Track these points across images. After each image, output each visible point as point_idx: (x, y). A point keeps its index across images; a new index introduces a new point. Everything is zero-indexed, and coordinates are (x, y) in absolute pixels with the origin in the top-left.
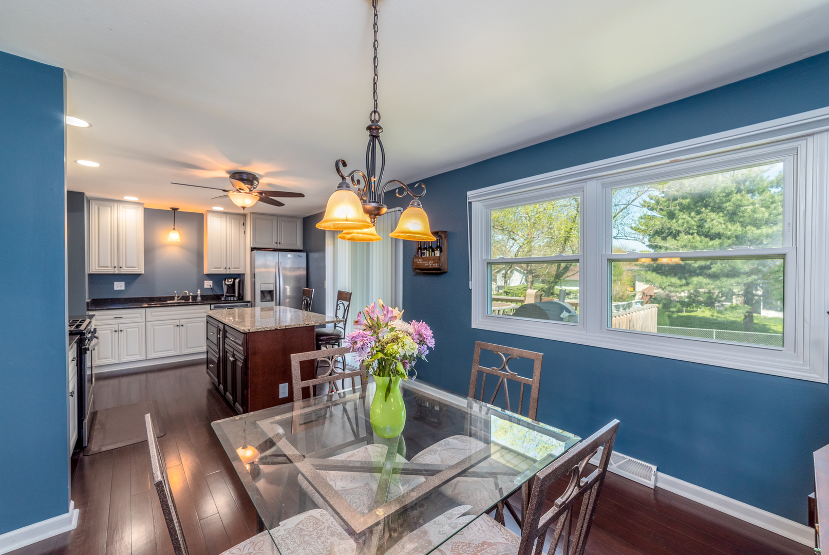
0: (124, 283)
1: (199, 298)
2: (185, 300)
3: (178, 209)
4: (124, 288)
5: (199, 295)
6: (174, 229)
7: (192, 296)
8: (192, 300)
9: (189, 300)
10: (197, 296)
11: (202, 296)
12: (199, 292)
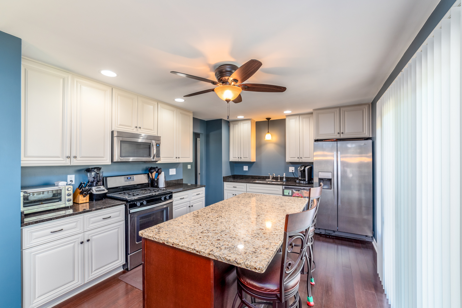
0: (247, 166)
1: (284, 179)
2: (276, 180)
3: (271, 118)
4: (247, 170)
5: (284, 177)
6: (268, 132)
7: (280, 177)
8: (280, 180)
9: (278, 180)
10: (283, 178)
11: (286, 178)
12: (284, 175)
